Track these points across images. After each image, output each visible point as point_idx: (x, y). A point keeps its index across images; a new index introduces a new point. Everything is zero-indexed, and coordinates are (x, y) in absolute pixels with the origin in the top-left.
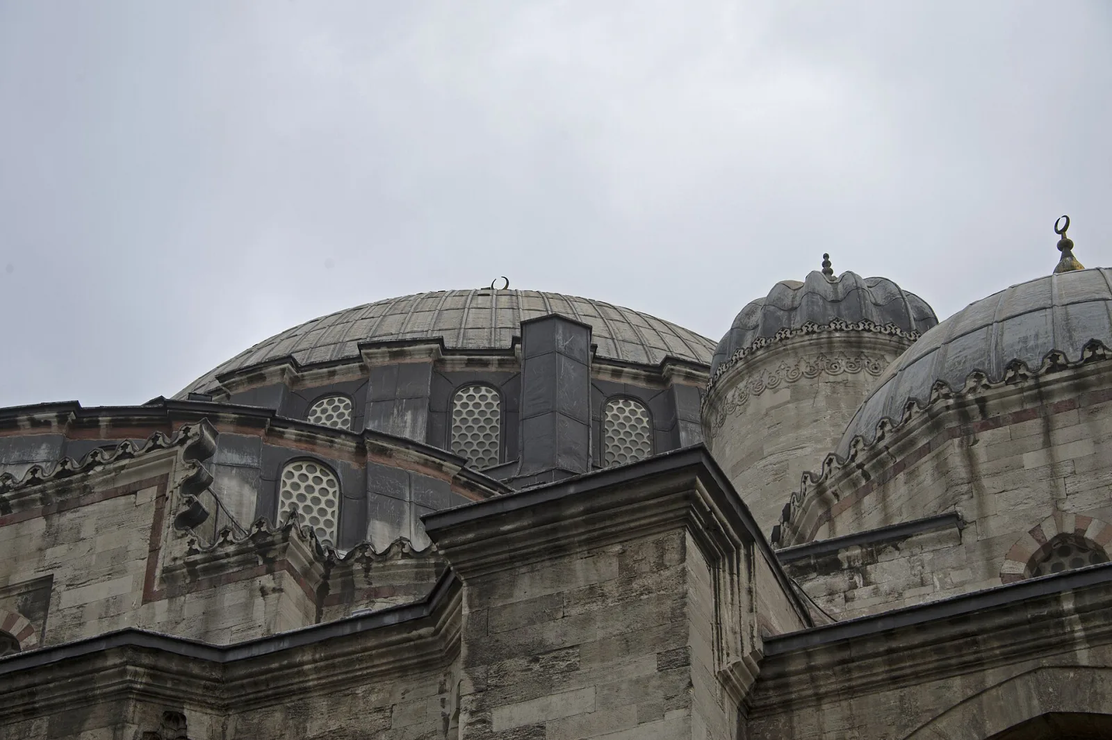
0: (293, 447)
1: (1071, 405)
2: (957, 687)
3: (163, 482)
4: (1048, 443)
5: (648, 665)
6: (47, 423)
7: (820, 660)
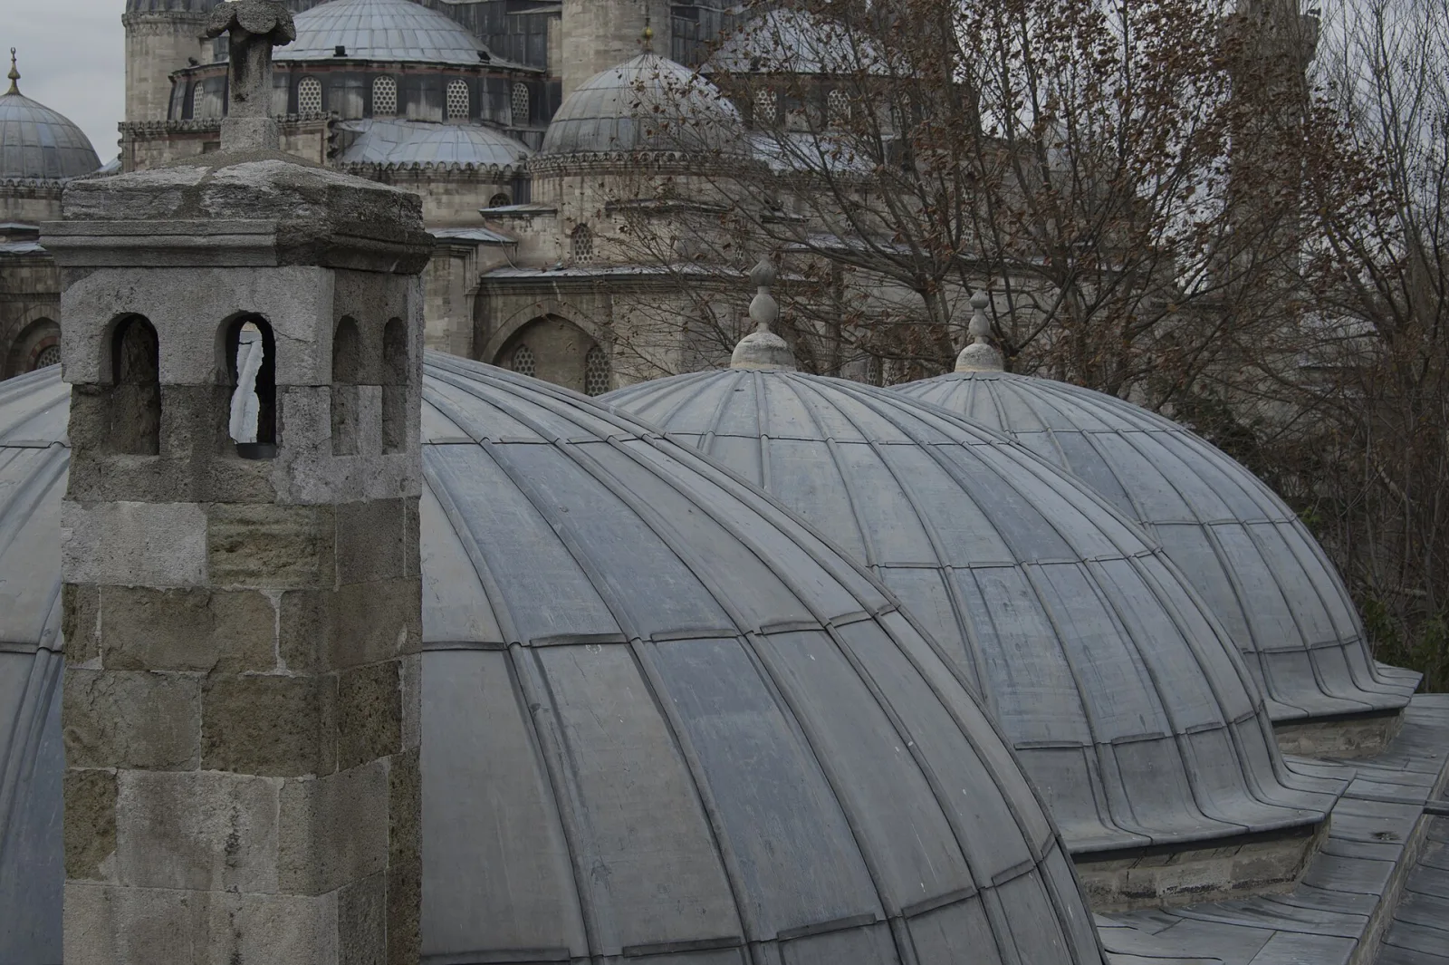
0: (376, 70)
1: (589, 174)
2: (530, 300)
3: (322, 132)
4: (582, 187)
5: (439, 301)
6: (283, 67)
7: (496, 285)
